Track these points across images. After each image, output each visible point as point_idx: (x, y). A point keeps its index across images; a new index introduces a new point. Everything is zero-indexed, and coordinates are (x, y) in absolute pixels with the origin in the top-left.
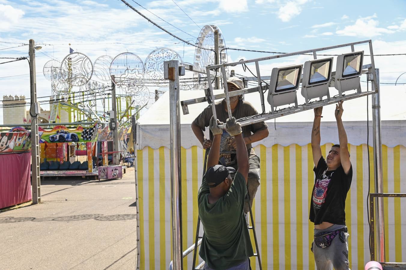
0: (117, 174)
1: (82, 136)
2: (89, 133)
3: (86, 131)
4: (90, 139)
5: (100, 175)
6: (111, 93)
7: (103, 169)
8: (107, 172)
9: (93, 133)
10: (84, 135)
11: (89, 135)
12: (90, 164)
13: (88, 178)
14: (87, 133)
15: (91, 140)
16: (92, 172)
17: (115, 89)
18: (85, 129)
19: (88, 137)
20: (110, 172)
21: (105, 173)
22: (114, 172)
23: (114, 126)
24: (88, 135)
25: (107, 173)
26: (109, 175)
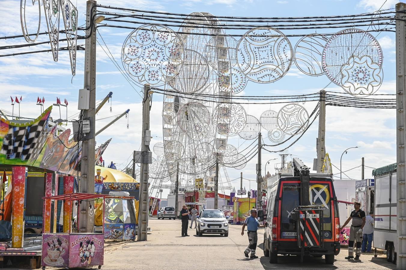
0: (92, 254)
1: (5, 147)
2: (24, 139)
3: (16, 133)
4: (24, 157)
5: (46, 254)
6: (84, 47)
7: (55, 240)
8: (69, 247)
9: (35, 141)
10: (10, 143)
11: (24, 147)
12: (19, 226)
13: (10, 263)
14: (19, 138)
15: (27, 158)
16: (21, 247)
17: (95, 35)
18: (14, 127)
19: (20, 150)
20: (76, 248)
21: (61, 249)
22: (84, 249)
23: (87, 129)
24: (20, 145)
25: (68, 252)
26: (72, 256)
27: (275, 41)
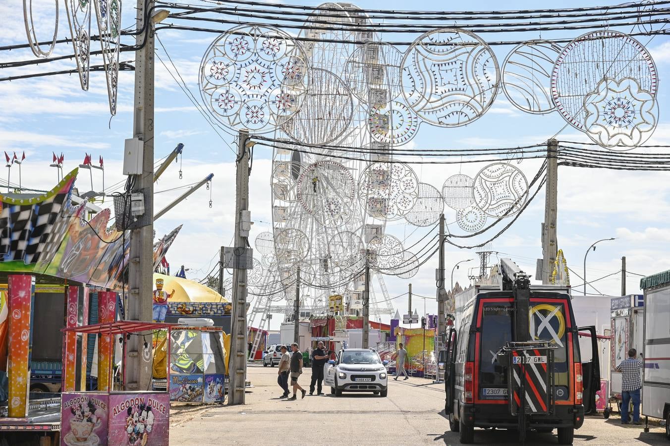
0: (149, 428)
2: (28, 227)
3: (14, 216)
4: (30, 258)
5: (67, 429)
7: (85, 404)
8: (108, 415)
9: (49, 230)
10: (5, 234)
11: (28, 240)
12: (20, 379)
14: (19, 225)
15: (35, 260)
16: (24, 417)
18: (11, 206)
19: (22, 245)
20: (120, 417)
21: (94, 420)
22: (135, 419)
23: (139, 209)
24: (22, 238)
25: (106, 424)
26: (113, 432)
27: (468, 52)
